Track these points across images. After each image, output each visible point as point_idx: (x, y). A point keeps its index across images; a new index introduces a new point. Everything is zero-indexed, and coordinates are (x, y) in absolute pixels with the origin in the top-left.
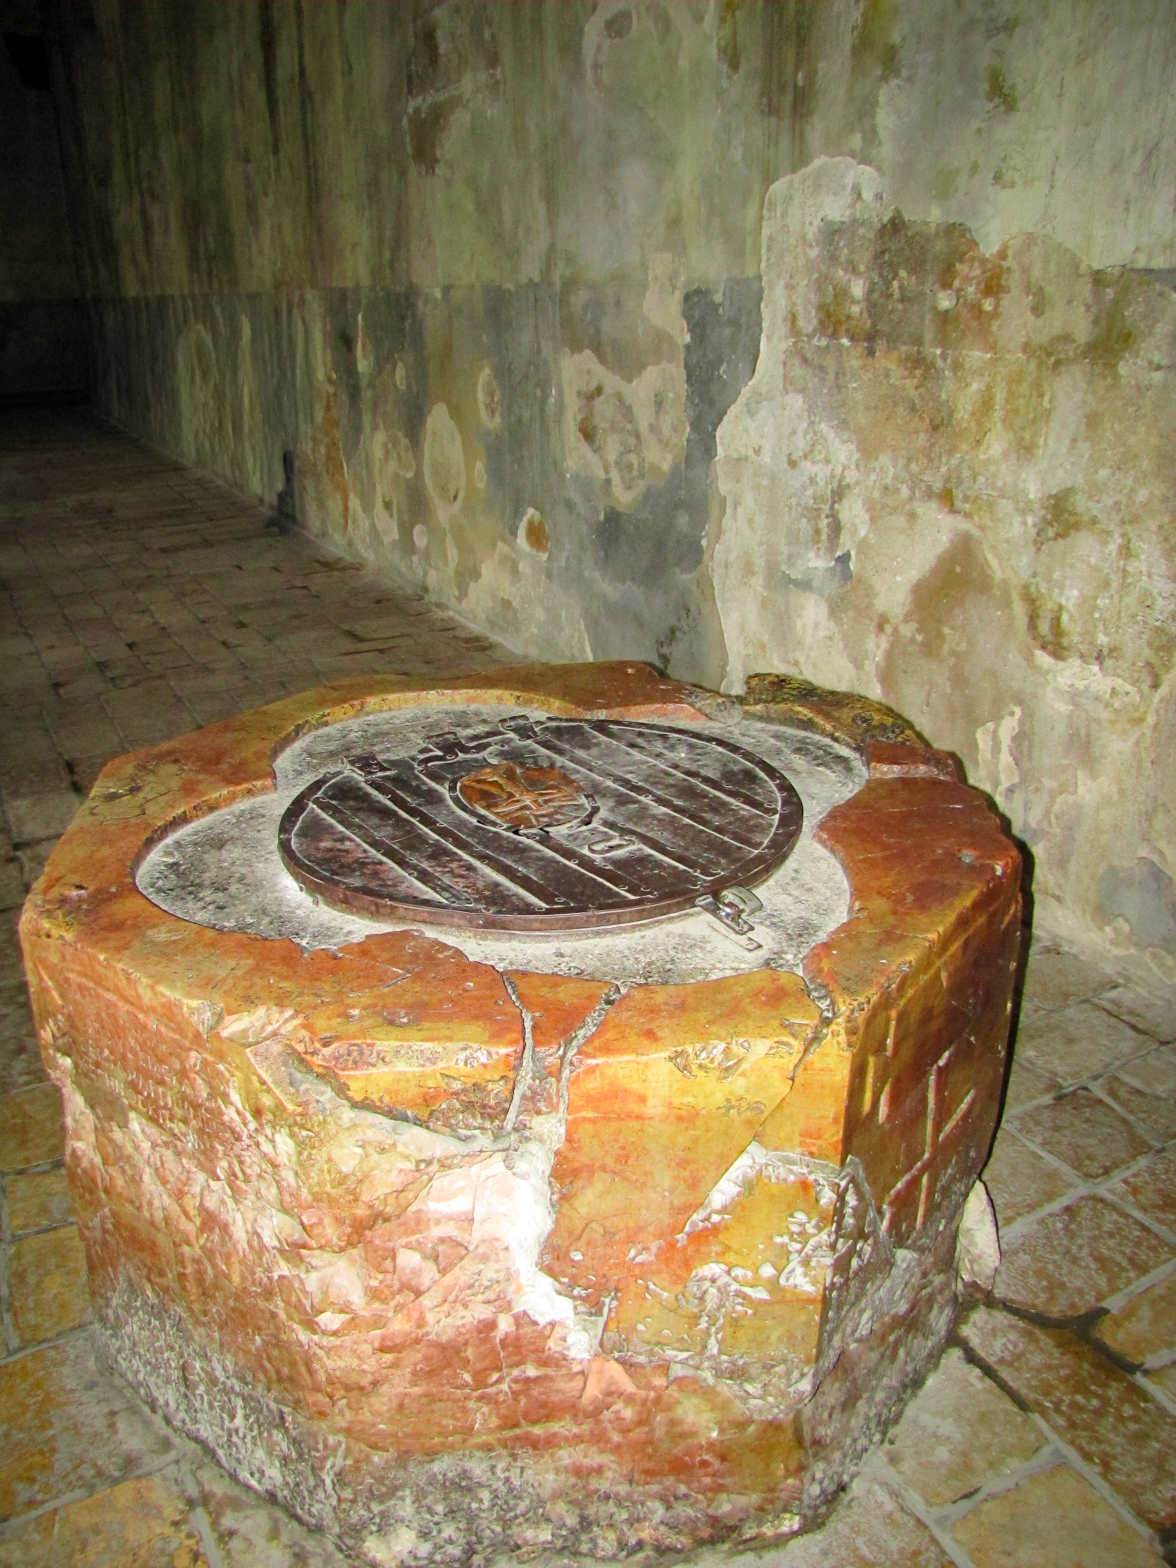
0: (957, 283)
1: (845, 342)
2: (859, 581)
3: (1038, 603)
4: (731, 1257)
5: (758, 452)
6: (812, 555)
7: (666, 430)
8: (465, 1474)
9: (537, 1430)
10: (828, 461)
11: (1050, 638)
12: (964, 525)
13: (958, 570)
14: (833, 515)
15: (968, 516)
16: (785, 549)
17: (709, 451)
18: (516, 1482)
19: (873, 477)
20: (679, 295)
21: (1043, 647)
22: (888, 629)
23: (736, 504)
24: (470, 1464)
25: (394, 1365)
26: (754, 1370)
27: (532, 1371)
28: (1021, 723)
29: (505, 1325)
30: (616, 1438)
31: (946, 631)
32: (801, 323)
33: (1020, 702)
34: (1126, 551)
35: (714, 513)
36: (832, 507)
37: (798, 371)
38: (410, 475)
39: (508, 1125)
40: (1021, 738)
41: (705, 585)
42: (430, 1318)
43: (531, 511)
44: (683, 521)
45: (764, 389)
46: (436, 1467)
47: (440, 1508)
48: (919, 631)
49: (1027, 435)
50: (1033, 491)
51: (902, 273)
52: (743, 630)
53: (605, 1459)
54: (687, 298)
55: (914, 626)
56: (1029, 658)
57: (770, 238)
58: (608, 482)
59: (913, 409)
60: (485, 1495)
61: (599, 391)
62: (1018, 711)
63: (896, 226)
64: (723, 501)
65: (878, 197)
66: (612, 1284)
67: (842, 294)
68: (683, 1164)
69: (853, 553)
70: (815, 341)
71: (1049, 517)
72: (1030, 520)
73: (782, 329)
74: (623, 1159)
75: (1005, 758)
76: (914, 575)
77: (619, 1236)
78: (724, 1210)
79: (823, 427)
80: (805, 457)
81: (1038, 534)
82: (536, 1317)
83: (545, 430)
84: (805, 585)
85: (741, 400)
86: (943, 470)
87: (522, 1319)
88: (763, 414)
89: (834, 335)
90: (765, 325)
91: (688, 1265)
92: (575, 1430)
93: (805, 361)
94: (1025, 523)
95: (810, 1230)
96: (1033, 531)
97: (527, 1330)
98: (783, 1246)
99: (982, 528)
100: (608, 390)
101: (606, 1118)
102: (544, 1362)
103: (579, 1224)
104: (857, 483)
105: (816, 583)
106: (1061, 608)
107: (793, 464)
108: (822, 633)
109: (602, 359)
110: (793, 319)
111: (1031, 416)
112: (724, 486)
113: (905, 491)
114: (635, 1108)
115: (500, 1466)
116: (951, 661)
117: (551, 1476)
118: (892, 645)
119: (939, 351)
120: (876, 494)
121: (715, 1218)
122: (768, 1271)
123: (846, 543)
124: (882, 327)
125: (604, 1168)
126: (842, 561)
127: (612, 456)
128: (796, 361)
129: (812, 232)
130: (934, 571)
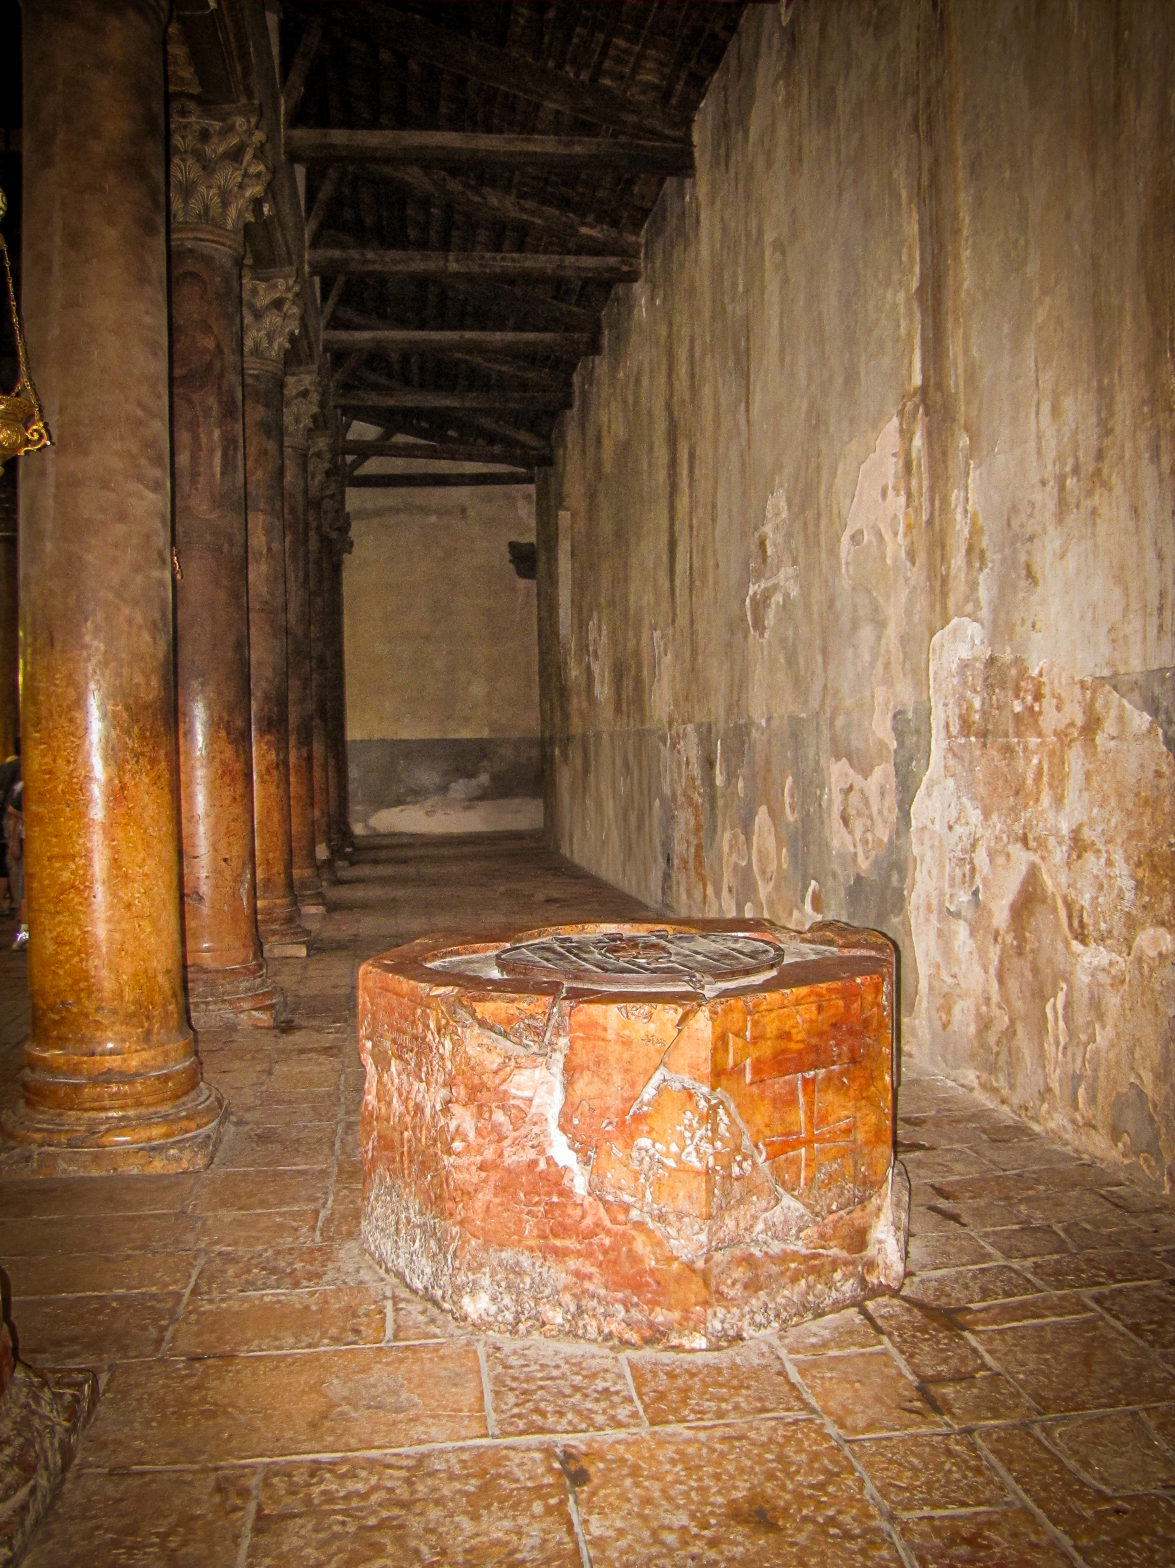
0: (1022, 695)
1: (973, 739)
2: (984, 907)
3: (1072, 906)
4: (654, 1135)
5: (932, 822)
6: (961, 892)
7: (886, 813)
8: (518, 1263)
9: (558, 1243)
10: (967, 824)
11: (1079, 931)
12: (1033, 858)
13: (1031, 890)
14: (971, 862)
15: (1035, 851)
16: (948, 890)
17: (908, 824)
18: (545, 1276)
19: (990, 831)
20: (890, 715)
21: (1076, 938)
22: (1000, 939)
23: (922, 861)
24: (522, 1259)
25: (485, 1181)
26: (672, 1218)
27: (555, 1199)
28: (1067, 995)
29: (542, 1165)
30: (601, 1257)
31: (1027, 935)
32: (951, 729)
33: (1066, 980)
34: (1109, 863)
35: (911, 868)
36: (971, 857)
37: (951, 762)
38: (744, 863)
39: (546, 1040)
40: (1068, 1005)
41: (906, 923)
42: (506, 1154)
43: (813, 882)
44: (895, 878)
45: (934, 778)
46: (504, 1255)
47: (503, 1284)
48: (1015, 938)
49: (1059, 791)
50: (1065, 828)
51: (997, 690)
52: (927, 955)
53: (593, 1270)
54: (895, 717)
55: (1012, 934)
56: (1069, 947)
57: (936, 673)
58: (855, 854)
59: (1006, 781)
60: (528, 1280)
61: (851, 788)
62: (1064, 986)
63: (993, 660)
64: (915, 860)
65: (982, 642)
66: (594, 1143)
67: (970, 707)
68: (627, 1071)
69: (981, 887)
70: (958, 740)
71: (1073, 845)
72: (1064, 849)
73: (943, 734)
74: (598, 1064)
75: (1061, 1024)
76: (1010, 897)
77: (597, 1112)
78: (648, 1104)
79: (964, 799)
80: (956, 822)
81: (1068, 858)
82: (557, 1160)
83: (821, 820)
84: (957, 915)
85: (923, 787)
86: (1023, 821)
87: (550, 1161)
88: (935, 794)
89: (967, 736)
90: (933, 732)
91: (632, 1137)
92: (579, 1247)
93: (955, 755)
94: (1062, 851)
95: (695, 1125)
96: (1066, 856)
97: (553, 1169)
98: (681, 1133)
99: (1043, 858)
100: (856, 787)
101: (588, 1038)
102: (561, 1194)
103: (577, 1101)
104: (982, 837)
105: (963, 913)
106: (1082, 907)
107: (950, 828)
108: (967, 950)
109: (852, 765)
110: (947, 726)
111: (1060, 778)
112: (916, 850)
113: (1005, 838)
114: (601, 1033)
115: (538, 1264)
116: (1030, 957)
117: (563, 1275)
118: (1003, 950)
119: (1016, 740)
120: (992, 844)
121: (645, 1108)
122: (674, 1148)
123: (978, 882)
124: (990, 727)
125: (588, 1069)
126: (975, 893)
127: (858, 835)
128: (950, 755)
129: (954, 667)
130: (1020, 892)
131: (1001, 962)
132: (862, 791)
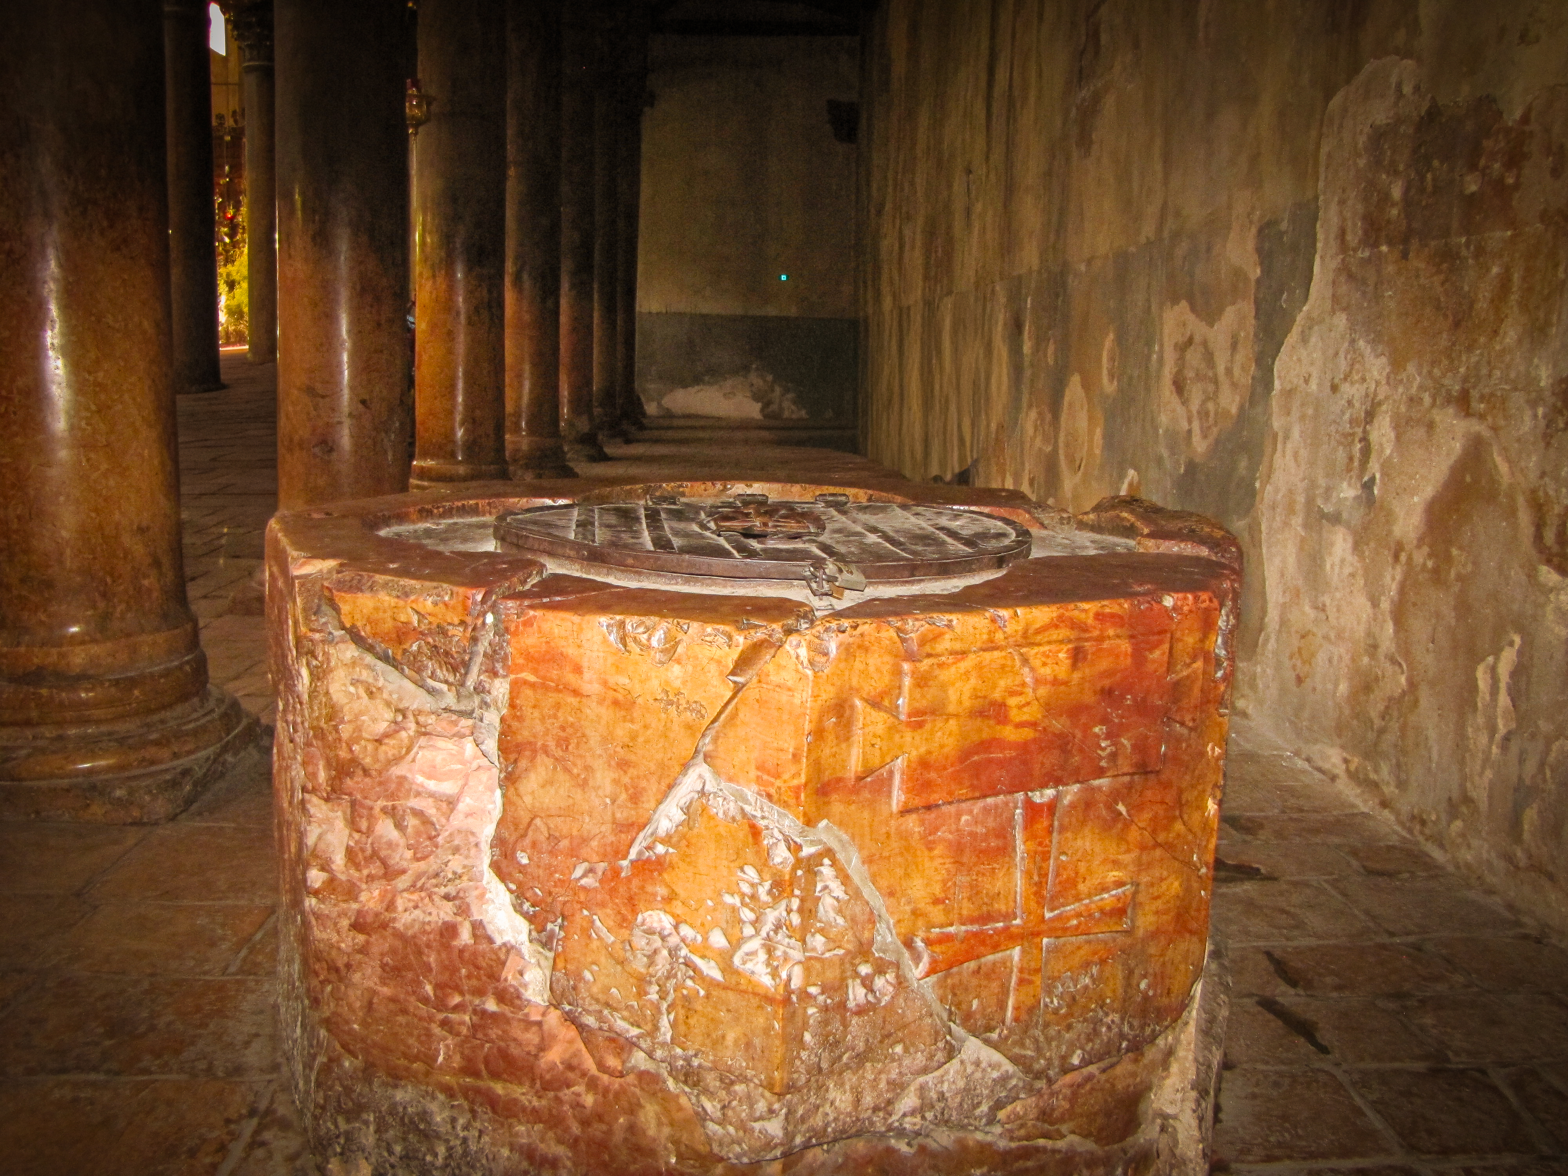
0: (1482, 162)
1: (1384, 248)
2: (1382, 507)
3: (1545, 508)
4: (679, 909)
5: (1307, 381)
6: (1345, 485)
7: (1237, 371)
8: (424, 1115)
9: (499, 1088)
10: (1364, 380)
11: (1556, 549)
12: (1476, 427)
13: (1468, 479)
14: (1365, 439)
15: (1482, 417)
16: (1322, 482)
17: (1268, 385)
18: (473, 1147)
19: (1401, 390)
20: (1254, 230)
21: (1549, 562)
22: (1403, 557)
23: (1286, 437)
24: (433, 1107)
25: (363, 950)
26: (711, 1080)
27: (491, 1005)
28: (1520, 653)
29: (465, 936)
30: (576, 1129)
31: (1455, 552)
32: (1349, 237)
33: (1521, 630)
35: (1268, 450)
36: (1365, 431)
37: (1343, 289)
38: (1049, 449)
39: (470, 683)
40: (1518, 672)
41: (1254, 528)
42: (400, 903)
43: (1131, 473)
44: (1243, 464)
45: (1315, 315)
46: (400, 1096)
47: (398, 1149)
48: (1430, 556)
49: (1541, 315)
50: (1545, 378)
51: (1436, 163)
52: (1282, 575)
53: (560, 1151)
54: (1260, 231)
55: (1426, 549)
56: (1532, 576)
57: (1329, 156)
58: (1190, 432)
59: (1438, 308)
60: (441, 1150)
61: (1190, 341)
62: (1517, 640)
63: (1433, 114)
64: (1275, 436)
65: (1417, 89)
66: (558, 907)
67: (1385, 198)
68: (623, 765)
69: (1378, 476)
70: (1360, 254)
71: (1559, 404)
72: (1540, 411)
73: (1334, 245)
74: (563, 743)
75: (1504, 699)
76: (1429, 491)
77: (564, 844)
78: (667, 840)
79: (1361, 343)
80: (1345, 379)
81: (1548, 426)
82: (490, 929)
83: (1148, 389)
84: (1335, 519)
85: (1296, 330)
86: (1462, 370)
87: (478, 928)
88: (1313, 340)
89: (1376, 245)
90: (1319, 245)
91: (632, 904)
92: (536, 1103)
93: (1351, 277)
94: (1535, 416)
95: (764, 897)
96: (1542, 423)
97: (483, 946)
98: (734, 910)
99: (1495, 429)
100: (1197, 339)
101: (545, 687)
102: (502, 997)
103: (525, 818)
104: (1387, 398)
105: (1345, 515)
107: (1334, 388)
108: (1347, 570)
109: (1193, 309)
110: (1342, 233)
111: (1546, 292)
112: (1277, 424)
113: (1427, 399)
114: (571, 678)
115: (461, 1121)
116: (1456, 588)
117: (505, 1152)
118: (1407, 576)
119: (1463, 240)
120: (1403, 409)
121: (660, 849)
122: (718, 940)
123: (1374, 467)
124: (1416, 225)
125: (545, 750)
126: (1368, 486)
127: (1195, 405)
128: (1343, 279)
129: (1362, 140)
130: (1447, 486)
131: (1402, 591)
132: (1205, 343)
